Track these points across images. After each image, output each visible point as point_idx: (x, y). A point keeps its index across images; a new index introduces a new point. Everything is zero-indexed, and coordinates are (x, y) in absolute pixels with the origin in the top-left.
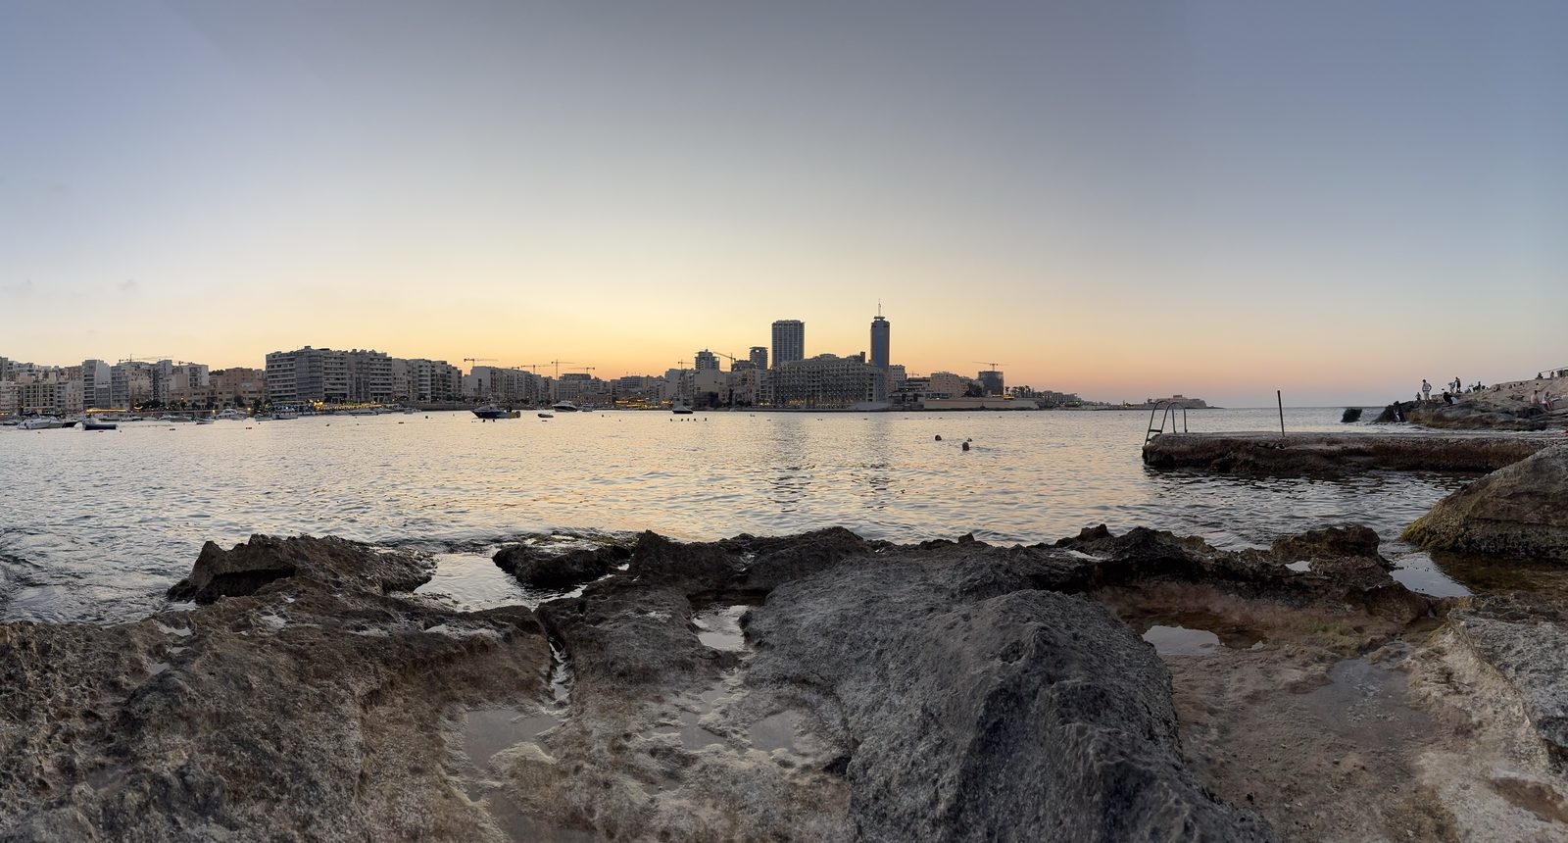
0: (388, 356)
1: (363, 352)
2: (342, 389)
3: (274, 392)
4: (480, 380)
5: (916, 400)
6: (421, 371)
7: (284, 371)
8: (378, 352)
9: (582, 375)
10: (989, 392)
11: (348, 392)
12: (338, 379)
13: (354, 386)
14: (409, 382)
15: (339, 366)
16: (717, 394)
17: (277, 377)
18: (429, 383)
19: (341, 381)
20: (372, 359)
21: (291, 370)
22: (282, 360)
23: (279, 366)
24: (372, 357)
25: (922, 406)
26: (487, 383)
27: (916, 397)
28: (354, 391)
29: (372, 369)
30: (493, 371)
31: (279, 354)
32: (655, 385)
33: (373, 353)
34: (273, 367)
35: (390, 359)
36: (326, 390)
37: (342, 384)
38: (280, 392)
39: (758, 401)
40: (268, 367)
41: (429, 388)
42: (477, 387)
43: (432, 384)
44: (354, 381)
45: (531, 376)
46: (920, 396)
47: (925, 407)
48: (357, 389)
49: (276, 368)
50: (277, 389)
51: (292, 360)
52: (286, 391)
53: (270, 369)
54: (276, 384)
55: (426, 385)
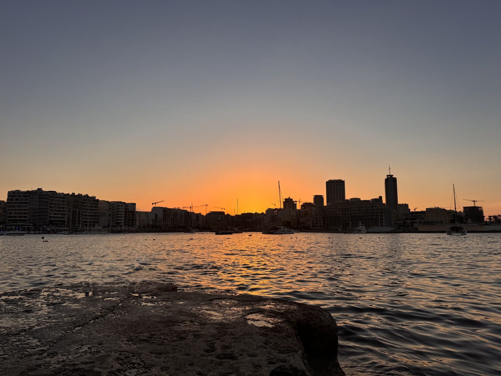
0: (96, 198)
1: (80, 195)
2: (63, 218)
3: (10, 217)
4: (156, 215)
5: (412, 225)
6: (118, 209)
7: (20, 203)
8: (90, 195)
9: (220, 212)
10: (469, 220)
11: (66, 220)
12: (60, 211)
13: (71, 216)
14: (110, 215)
15: (61, 203)
16: (290, 222)
17: (14, 207)
18: (123, 216)
19: (62, 213)
20: (85, 200)
21: (25, 203)
22: (19, 196)
23: (17, 200)
24: (85, 198)
25: (417, 229)
26: (160, 216)
27: (412, 223)
28: (71, 219)
29: (85, 206)
30: (165, 210)
31: (18, 192)
32: (259, 217)
33: (87, 196)
34: (12, 200)
35: (98, 200)
36: (50, 217)
37: (62, 214)
38: (15, 217)
39: (313, 226)
40: (8, 199)
41: (123, 219)
42: (154, 219)
43: (125, 217)
44: (71, 213)
45: (188, 212)
46: (415, 223)
47: (420, 230)
48: (73, 218)
49: (14, 201)
50: (13, 215)
51: (27, 196)
52: (20, 217)
53: (10, 201)
54: (13, 212)
55: (121, 217)
